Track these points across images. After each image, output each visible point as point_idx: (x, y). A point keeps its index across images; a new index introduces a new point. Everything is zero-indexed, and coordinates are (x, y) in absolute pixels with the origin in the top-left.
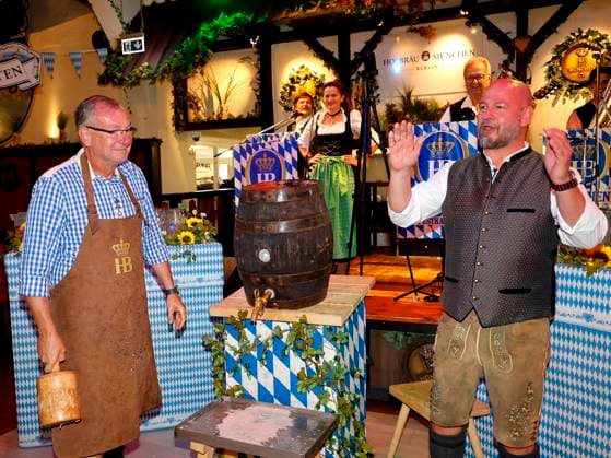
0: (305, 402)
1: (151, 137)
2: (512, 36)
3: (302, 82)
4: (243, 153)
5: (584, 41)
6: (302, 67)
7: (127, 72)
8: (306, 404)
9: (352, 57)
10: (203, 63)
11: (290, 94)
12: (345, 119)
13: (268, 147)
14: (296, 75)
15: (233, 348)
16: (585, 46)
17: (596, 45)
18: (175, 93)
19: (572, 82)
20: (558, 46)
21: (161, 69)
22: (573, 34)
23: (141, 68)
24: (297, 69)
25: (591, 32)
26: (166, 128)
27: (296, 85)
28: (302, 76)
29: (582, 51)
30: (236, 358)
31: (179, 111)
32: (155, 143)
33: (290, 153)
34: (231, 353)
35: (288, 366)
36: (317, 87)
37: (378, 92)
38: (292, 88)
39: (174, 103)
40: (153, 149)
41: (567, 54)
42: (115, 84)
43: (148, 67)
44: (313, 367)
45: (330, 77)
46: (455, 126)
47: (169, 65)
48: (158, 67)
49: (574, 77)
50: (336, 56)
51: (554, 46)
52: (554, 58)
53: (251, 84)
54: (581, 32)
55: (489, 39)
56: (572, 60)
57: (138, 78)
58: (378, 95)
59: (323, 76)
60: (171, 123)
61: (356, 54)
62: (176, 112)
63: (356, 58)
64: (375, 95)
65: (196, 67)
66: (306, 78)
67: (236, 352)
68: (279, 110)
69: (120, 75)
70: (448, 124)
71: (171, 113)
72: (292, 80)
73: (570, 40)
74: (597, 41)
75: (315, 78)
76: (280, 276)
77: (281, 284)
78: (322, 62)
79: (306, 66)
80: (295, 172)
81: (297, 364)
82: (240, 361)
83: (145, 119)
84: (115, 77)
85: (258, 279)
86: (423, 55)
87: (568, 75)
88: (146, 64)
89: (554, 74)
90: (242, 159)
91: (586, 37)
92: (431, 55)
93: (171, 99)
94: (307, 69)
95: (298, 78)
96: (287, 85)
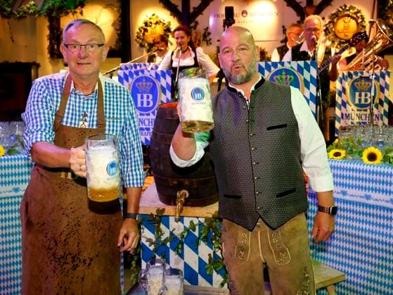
0: (210, 281)
1: (32, 61)
2: (304, 5)
3: (153, 26)
4: (126, 77)
5: (348, 13)
6: (154, 15)
7: (16, 7)
8: (212, 284)
9: (192, 10)
10: (82, 5)
11: (144, 34)
12: (193, 55)
13: (147, 74)
14: (149, 20)
15: (149, 240)
16: (348, 16)
17: (355, 16)
18: (51, 28)
19: (341, 39)
20: (333, 15)
21: (46, 7)
22: (341, 7)
23: (28, 6)
24: (150, 16)
25: (351, 8)
26: (42, 54)
27: (148, 28)
28: (154, 21)
29: (347, 19)
30: (152, 248)
31: (53, 42)
32: (34, 67)
33: (165, 79)
34: (147, 244)
35: (197, 253)
36: (165, 31)
37: (211, 36)
38: (146, 30)
39: (50, 35)
40: (33, 71)
41: (338, 20)
42: (4, 17)
43: (34, 5)
44: (219, 253)
45: (174, 24)
46: (294, 64)
47: (53, 5)
48: (43, 5)
49: (341, 36)
50: (180, 8)
51: (329, 14)
52: (330, 22)
53: (113, 25)
54: (346, 6)
55: (288, 5)
56: (341, 25)
57: (25, 13)
58: (210, 39)
59: (170, 23)
60: (47, 51)
61: (194, 8)
62: (51, 43)
63: (194, 12)
64: (208, 39)
65: (76, 7)
66: (157, 23)
67: (152, 243)
68: (135, 46)
69: (9, 9)
70: (289, 63)
71: (47, 43)
72: (146, 24)
73: (339, 11)
74: (356, 13)
75: (164, 24)
76: (194, 180)
77: (195, 186)
78: (169, 13)
79: (156, 15)
80: (169, 94)
81: (205, 251)
82: (156, 250)
83: (26, 47)
84: (5, 10)
85: (175, 182)
86: (243, 13)
87: (338, 35)
88: (33, 3)
89: (329, 33)
90: (125, 82)
91: (349, 10)
92: (249, 13)
93: (47, 32)
94: (157, 17)
95: (151, 23)
96: (142, 28)
